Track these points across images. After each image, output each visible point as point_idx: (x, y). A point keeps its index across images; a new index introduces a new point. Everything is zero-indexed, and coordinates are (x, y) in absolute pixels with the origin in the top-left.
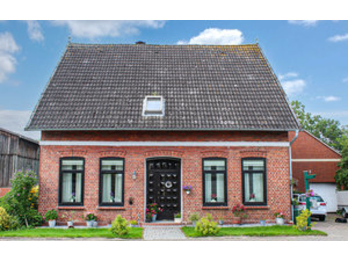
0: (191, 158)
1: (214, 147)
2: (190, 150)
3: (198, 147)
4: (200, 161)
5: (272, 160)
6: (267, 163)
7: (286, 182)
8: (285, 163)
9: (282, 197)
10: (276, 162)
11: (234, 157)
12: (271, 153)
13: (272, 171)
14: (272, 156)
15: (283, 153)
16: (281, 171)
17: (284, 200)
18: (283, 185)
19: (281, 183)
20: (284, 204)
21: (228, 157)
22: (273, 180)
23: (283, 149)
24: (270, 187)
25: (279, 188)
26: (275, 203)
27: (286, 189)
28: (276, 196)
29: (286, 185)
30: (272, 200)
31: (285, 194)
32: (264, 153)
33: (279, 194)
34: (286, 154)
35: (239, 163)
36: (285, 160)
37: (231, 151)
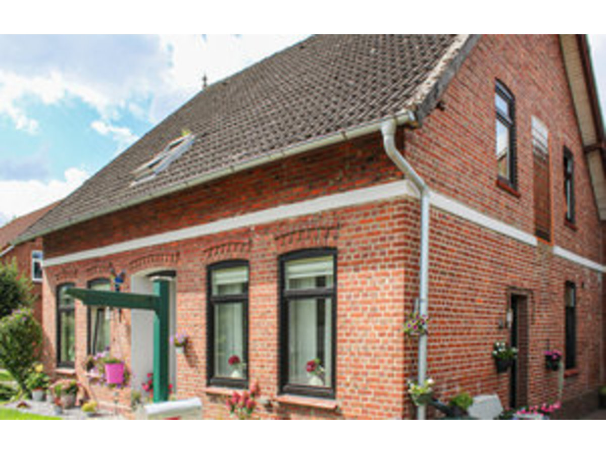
0: (190, 266)
5: (352, 251)
6: (339, 262)
7: (390, 325)
8: (391, 256)
9: (376, 376)
10: (366, 256)
11: (263, 256)
12: (350, 227)
13: (352, 290)
14: (354, 237)
15: (386, 222)
16: (378, 289)
17: (382, 388)
18: (382, 335)
19: (376, 328)
20: (381, 401)
21: (252, 257)
22: (354, 319)
23: (386, 207)
24: (345, 341)
25: (369, 346)
26: (356, 394)
27: (391, 348)
28: (360, 370)
29: (391, 335)
30: (348, 385)
31: (386, 368)
32: (331, 231)
33: (368, 367)
34: (396, 227)
35: (272, 271)
36: (391, 248)
37: (257, 239)
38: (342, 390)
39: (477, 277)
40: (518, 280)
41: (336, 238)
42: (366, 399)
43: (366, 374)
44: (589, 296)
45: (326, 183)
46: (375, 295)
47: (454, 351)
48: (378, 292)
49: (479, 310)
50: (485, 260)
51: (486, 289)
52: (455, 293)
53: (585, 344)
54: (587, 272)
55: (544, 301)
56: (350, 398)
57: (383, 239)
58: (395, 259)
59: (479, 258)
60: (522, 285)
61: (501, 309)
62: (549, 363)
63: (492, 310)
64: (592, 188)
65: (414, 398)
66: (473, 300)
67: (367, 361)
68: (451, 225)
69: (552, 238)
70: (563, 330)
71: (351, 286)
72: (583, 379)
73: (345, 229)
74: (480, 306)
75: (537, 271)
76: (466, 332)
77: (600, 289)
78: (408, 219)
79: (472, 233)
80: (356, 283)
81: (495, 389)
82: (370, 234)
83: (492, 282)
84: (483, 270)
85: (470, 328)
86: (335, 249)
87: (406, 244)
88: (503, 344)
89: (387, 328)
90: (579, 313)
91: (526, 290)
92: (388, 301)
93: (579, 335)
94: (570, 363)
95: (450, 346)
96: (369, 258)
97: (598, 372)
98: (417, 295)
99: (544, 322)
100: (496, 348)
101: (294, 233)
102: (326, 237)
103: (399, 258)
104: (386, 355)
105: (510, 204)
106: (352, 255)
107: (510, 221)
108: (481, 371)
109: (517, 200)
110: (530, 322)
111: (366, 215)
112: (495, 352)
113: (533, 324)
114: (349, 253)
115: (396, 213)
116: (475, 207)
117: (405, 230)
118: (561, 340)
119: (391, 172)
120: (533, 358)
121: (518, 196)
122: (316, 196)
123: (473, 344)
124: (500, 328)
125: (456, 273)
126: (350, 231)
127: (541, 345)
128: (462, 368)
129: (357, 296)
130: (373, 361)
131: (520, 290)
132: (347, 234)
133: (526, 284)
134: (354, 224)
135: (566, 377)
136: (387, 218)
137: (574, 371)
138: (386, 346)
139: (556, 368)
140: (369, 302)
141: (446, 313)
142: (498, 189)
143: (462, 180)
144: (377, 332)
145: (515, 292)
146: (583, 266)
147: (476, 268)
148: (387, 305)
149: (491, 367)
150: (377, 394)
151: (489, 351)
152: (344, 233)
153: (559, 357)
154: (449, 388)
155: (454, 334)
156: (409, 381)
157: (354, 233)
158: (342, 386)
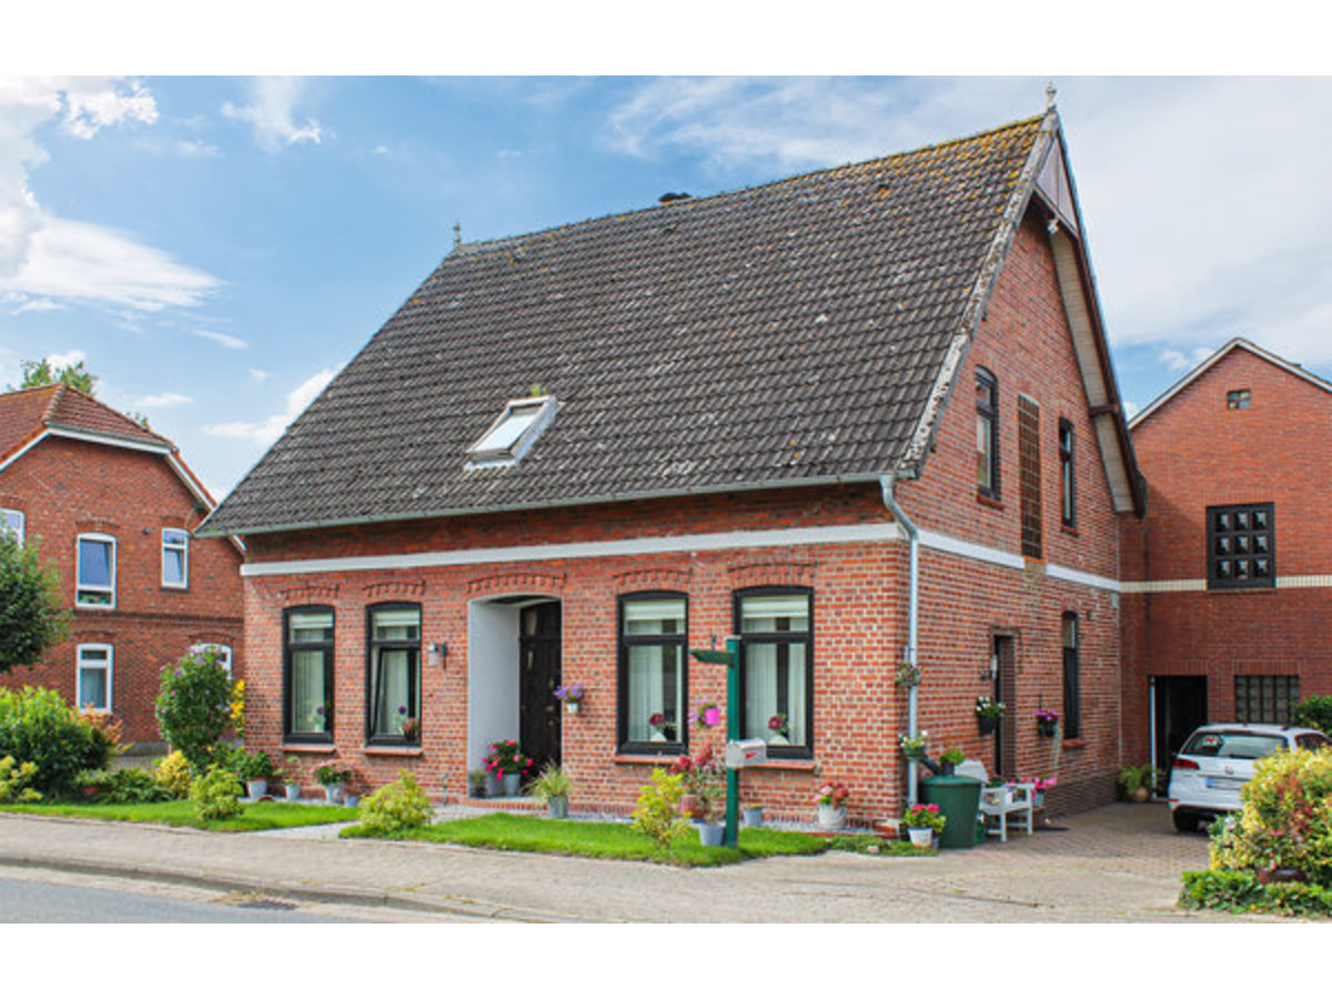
0: (587, 594)
1: (651, 557)
2: (583, 569)
3: (605, 560)
4: (612, 605)
5: (833, 592)
6: (816, 603)
7: (879, 675)
8: (879, 602)
9: (864, 731)
10: (849, 599)
11: (710, 589)
12: (830, 566)
13: (832, 636)
14: (835, 577)
15: (874, 565)
16: (864, 635)
17: (870, 743)
18: (869, 685)
19: (863, 678)
20: (870, 757)
21: (693, 590)
22: (836, 668)
23: (873, 549)
24: (824, 692)
25: (855, 697)
26: (839, 751)
27: (880, 700)
28: (844, 725)
29: (880, 685)
30: (828, 741)
31: (875, 721)
32: (807, 569)
33: (853, 721)
34: (885, 571)
35: (724, 609)
36: (880, 593)
37: (699, 567)
38: (821, 747)
39: (958, 617)
40: (1002, 617)
41: (812, 576)
42: (850, 757)
43: (850, 728)
44: (1098, 631)
45: (800, 514)
46: (861, 642)
47: (938, 706)
48: (864, 640)
49: (962, 656)
50: (966, 596)
51: (967, 631)
52: (938, 638)
53: (1094, 704)
54: (1096, 595)
55: (1034, 642)
56: (831, 756)
57: (870, 583)
58: (884, 605)
59: (960, 594)
60: (1006, 622)
61: (984, 654)
62: (1041, 727)
63: (974, 657)
64: (1103, 467)
65: (907, 752)
66: (954, 645)
67: (853, 714)
68: (933, 562)
69: (1045, 553)
70: (1060, 681)
71: (832, 631)
72: (1091, 754)
73: (824, 567)
74: (962, 653)
75: (1024, 602)
76: (947, 682)
77: (1116, 620)
78: (898, 564)
79: (953, 567)
80: (837, 628)
81: (979, 754)
82: (854, 576)
83: (973, 622)
84: (964, 608)
85: (952, 679)
86: (811, 589)
87: (895, 590)
88: (987, 699)
89: (875, 678)
90: (1083, 657)
91: (1012, 629)
92: (875, 649)
93: (1084, 689)
94: (1072, 731)
95: (934, 699)
96: (853, 601)
97: (1114, 745)
98: (906, 643)
99: (1034, 670)
100: (979, 704)
101: (755, 565)
102: (800, 574)
103: (887, 605)
104: (875, 707)
105: (992, 520)
106: (834, 597)
107: (992, 542)
108: (963, 730)
109: (1000, 513)
110: (1017, 670)
111: (850, 555)
112: (979, 709)
113: (1021, 673)
114: (829, 595)
115: (884, 556)
116: (955, 534)
117: (894, 575)
118: (1057, 695)
119: (879, 512)
120: (1021, 719)
121: (1001, 508)
122: (787, 526)
123: (954, 698)
124: (983, 678)
125: (938, 614)
126: (829, 570)
127: (1031, 701)
128: (945, 725)
129: (839, 642)
130: (859, 714)
131: (1005, 629)
132: (825, 574)
133: (1012, 621)
134: (834, 563)
135: (1065, 749)
136: (875, 561)
137: (1078, 741)
138: (874, 697)
139: (1051, 734)
140: (854, 649)
141: (930, 661)
142: (979, 506)
143: (943, 506)
144: (864, 683)
145: (999, 632)
146: (1089, 587)
147: (957, 607)
148: (875, 654)
149: (975, 726)
150: (864, 750)
151: (972, 707)
152: (822, 572)
153: (1055, 719)
154: (933, 747)
155: (937, 685)
156: (900, 735)
157: (834, 574)
158: (822, 744)
